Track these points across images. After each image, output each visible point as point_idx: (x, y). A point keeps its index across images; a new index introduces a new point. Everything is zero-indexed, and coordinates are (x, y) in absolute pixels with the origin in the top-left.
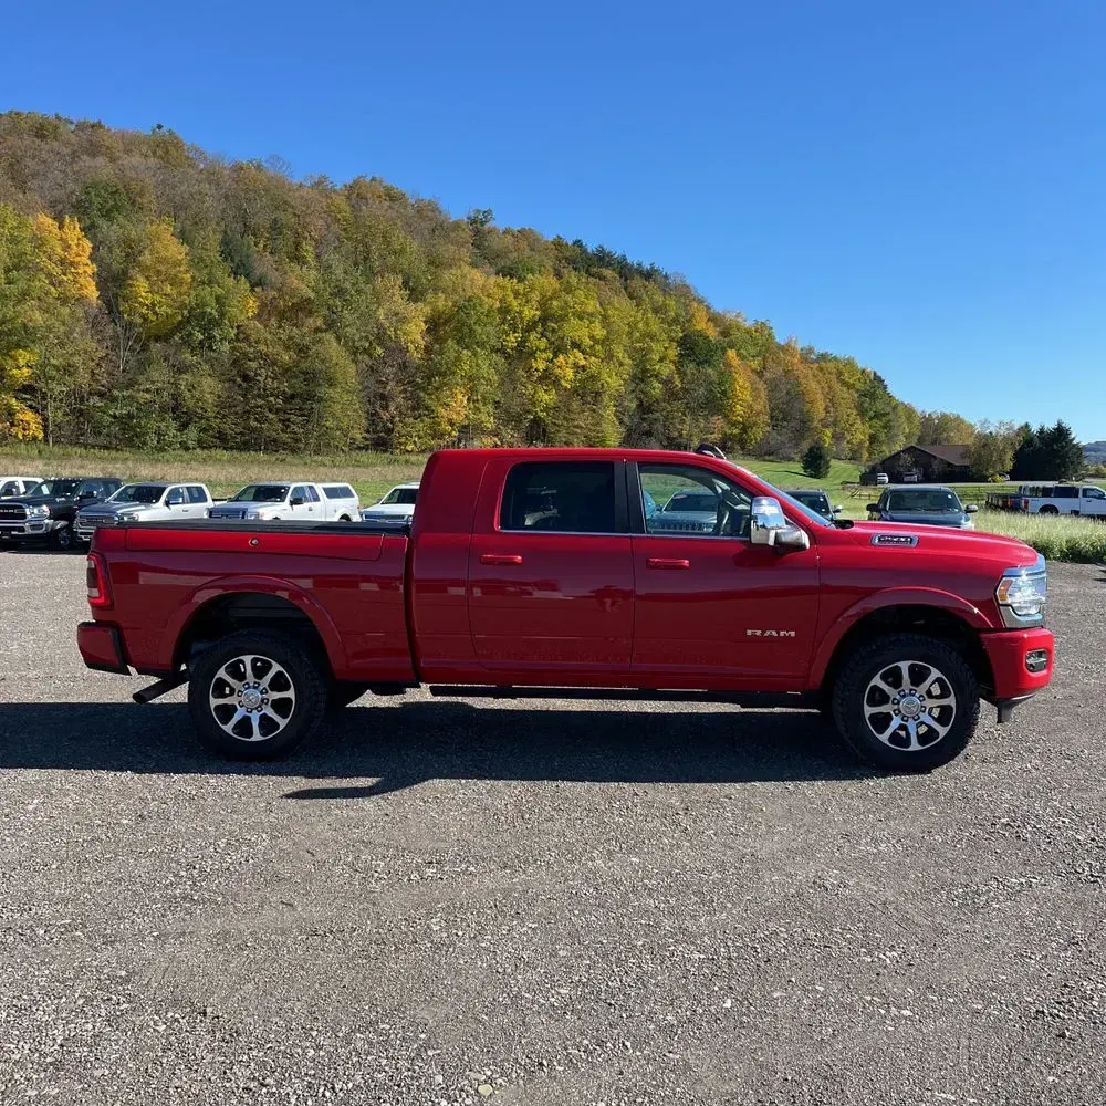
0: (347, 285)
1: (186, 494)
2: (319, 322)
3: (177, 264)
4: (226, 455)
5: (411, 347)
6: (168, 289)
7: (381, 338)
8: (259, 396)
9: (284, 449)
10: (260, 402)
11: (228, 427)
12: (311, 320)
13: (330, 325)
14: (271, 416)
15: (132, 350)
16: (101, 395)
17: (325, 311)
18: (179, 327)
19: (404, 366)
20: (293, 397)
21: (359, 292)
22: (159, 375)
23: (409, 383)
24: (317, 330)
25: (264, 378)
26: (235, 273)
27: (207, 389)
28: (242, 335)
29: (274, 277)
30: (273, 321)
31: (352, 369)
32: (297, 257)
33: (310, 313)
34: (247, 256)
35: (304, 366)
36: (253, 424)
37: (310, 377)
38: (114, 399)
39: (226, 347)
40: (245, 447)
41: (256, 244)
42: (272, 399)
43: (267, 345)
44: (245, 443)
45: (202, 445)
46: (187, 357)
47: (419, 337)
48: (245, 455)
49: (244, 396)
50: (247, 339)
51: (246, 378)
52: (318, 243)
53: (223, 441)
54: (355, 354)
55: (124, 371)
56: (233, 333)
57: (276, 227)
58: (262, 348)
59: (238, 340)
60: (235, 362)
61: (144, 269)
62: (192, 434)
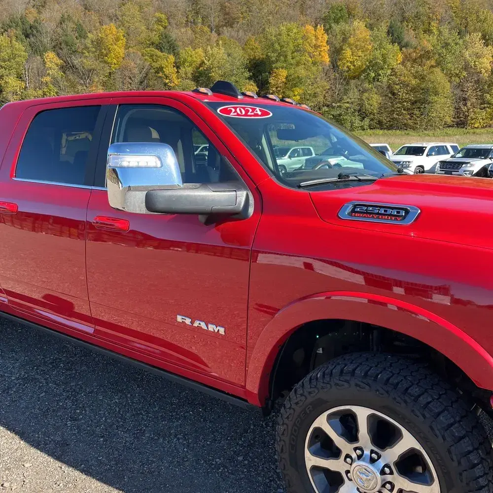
0: (450, 41)
1: (301, 152)
2: (433, 63)
3: (365, 40)
4: (381, 132)
5: (483, 71)
6: (360, 53)
7: (466, 67)
8: (400, 103)
9: (410, 128)
10: (399, 105)
11: (384, 118)
12: (428, 62)
13: (438, 64)
14: (404, 112)
15: (342, 84)
16: (328, 106)
17: (437, 56)
18: (364, 71)
19: (477, 82)
20: (416, 102)
21: (456, 44)
22: (353, 95)
23: (480, 91)
24: (432, 66)
25: (402, 94)
26: (393, 42)
27: (374, 101)
28: (394, 72)
29: (414, 42)
30: (409, 64)
31: (448, 85)
32: (428, 31)
33: (429, 58)
34: (401, 33)
35: (423, 86)
36: (395, 116)
37: (426, 91)
38: (333, 107)
39: (385, 80)
40: (390, 128)
41: (407, 26)
42: (405, 103)
43: (405, 76)
44: (391, 126)
45: (371, 127)
46: (366, 85)
47: (488, 65)
48: (390, 132)
49: (392, 103)
50: (395, 75)
51: (394, 94)
52: (440, 21)
53: (381, 125)
54: (451, 77)
55: (338, 94)
56: (389, 72)
57: (417, 16)
58: (402, 78)
59: (391, 75)
60: (389, 87)
61: (350, 45)
62: (367, 121)
